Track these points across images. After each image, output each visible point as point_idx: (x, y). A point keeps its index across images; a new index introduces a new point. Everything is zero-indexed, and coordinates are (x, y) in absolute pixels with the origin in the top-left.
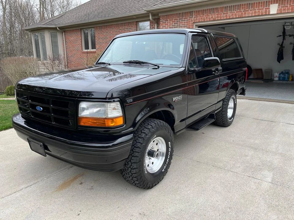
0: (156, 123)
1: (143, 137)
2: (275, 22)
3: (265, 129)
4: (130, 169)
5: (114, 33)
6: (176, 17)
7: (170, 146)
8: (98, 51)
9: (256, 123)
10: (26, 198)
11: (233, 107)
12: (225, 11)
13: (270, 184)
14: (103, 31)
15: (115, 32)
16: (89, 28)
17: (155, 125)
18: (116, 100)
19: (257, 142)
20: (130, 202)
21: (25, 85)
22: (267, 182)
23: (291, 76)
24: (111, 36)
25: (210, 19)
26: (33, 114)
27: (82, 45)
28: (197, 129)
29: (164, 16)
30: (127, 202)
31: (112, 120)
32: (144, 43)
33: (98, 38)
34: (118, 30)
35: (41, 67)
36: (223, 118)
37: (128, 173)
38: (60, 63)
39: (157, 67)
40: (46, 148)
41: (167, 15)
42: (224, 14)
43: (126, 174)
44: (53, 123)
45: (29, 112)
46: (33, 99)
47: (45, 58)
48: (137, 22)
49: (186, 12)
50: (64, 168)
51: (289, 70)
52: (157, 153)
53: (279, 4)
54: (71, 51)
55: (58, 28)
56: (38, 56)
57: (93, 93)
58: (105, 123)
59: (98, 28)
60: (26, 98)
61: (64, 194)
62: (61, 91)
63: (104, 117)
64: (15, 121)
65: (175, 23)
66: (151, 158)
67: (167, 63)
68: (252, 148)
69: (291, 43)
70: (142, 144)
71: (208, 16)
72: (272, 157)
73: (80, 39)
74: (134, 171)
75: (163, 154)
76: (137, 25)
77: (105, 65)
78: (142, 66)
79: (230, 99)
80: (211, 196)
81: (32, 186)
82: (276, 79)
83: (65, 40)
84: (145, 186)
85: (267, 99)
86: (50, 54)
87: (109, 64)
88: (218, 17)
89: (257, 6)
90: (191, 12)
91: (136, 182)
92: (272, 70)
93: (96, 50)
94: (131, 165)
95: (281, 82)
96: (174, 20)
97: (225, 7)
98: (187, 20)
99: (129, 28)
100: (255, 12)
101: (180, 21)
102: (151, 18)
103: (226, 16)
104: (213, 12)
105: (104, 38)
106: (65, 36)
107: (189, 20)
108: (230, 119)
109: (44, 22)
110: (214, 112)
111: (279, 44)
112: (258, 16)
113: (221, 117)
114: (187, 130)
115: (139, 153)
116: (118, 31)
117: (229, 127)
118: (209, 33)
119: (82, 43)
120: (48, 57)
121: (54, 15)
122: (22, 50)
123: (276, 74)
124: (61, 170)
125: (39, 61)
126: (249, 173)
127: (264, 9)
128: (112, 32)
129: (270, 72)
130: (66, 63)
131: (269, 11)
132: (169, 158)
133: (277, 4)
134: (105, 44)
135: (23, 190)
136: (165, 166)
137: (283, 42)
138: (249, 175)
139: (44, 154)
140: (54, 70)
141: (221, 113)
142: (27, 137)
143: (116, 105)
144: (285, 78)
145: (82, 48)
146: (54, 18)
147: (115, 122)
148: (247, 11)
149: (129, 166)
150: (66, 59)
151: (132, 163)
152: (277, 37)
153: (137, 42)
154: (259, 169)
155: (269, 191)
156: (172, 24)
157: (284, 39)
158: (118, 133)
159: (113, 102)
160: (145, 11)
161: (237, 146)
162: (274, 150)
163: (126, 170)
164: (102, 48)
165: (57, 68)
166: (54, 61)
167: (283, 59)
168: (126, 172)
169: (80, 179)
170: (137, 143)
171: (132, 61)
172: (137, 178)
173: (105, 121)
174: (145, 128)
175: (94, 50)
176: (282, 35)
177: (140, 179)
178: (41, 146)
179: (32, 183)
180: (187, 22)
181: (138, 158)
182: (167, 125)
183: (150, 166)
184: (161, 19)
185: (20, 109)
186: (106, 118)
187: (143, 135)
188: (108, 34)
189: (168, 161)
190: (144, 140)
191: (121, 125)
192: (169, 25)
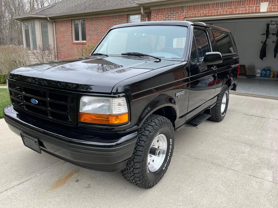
0: (159, 119)
1: (147, 135)
2: (264, 20)
3: (257, 125)
4: (132, 169)
5: (104, 25)
6: (167, 11)
7: (171, 143)
8: (88, 42)
9: (246, 119)
10: (19, 197)
11: (225, 102)
12: (216, 8)
13: (272, 183)
14: (94, 23)
15: (106, 24)
16: (80, 19)
17: (158, 122)
18: (121, 95)
19: (251, 138)
20: (131, 203)
21: (17, 75)
22: (268, 181)
23: (272, 73)
24: (101, 28)
25: (200, 14)
26: (27, 106)
27: (72, 36)
28: (195, 125)
29: (155, 10)
30: (128, 203)
31: (116, 116)
32: (144, 35)
33: (89, 29)
34: (109, 22)
35: (31, 57)
36: (217, 113)
37: (130, 172)
38: (50, 53)
39: (159, 60)
40: (41, 144)
41: (158, 9)
42: (215, 10)
43: (128, 173)
44: (49, 117)
45: (22, 105)
46: (27, 90)
47: (35, 47)
48: (128, 15)
49: (177, 7)
50: (58, 163)
51: (271, 67)
52: (159, 151)
53: (270, 2)
54: (61, 41)
55: (48, 18)
56: (28, 45)
57: (91, 87)
58: (109, 120)
59: (89, 19)
60: (19, 90)
61: (59, 192)
62: (56, 82)
63: (108, 114)
64: (7, 114)
65: (166, 18)
66: (152, 155)
67: (168, 56)
68: (247, 144)
69: (273, 42)
70: (145, 142)
71: (199, 11)
72: (268, 154)
73: (70, 30)
74: (137, 171)
75: (164, 151)
76: (127, 18)
77: (102, 56)
78: (143, 59)
79: (224, 94)
80: (215, 197)
81: (24, 183)
82: (258, 75)
83: (56, 31)
84: (147, 185)
85: (253, 95)
86: (40, 44)
87: (107, 56)
88: (209, 13)
89: (247, 3)
90: (182, 7)
91: (138, 182)
92: (254, 67)
93: (87, 41)
94: (134, 165)
95: (263, 78)
96: (166, 14)
97: (216, 3)
98: (178, 15)
99: (120, 21)
100: (246, 10)
101: (171, 16)
102: (142, 11)
103: (217, 12)
104: (204, 7)
105: (94, 30)
106: (55, 26)
107: (181, 15)
108: (223, 114)
109: (35, 12)
110: (210, 107)
111: (262, 42)
112: (249, 13)
113: (215, 112)
114: (186, 126)
115: (142, 152)
116: (109, 24)
117: (221, 122)
118: (208, 28)
119: (72, 34)
120: (38, 47)
121: (43, 6)
122: (11, 39)
123: (259, 71)
124: (55, 165)
125: (29, 50)
126: (249, 171)
127: (255, 7)
128: (103, 24)
129: (253, 68)
130: (56, 54)
131: (259, 10)
132: (169, 155)
133: (268, 3)
134: (96, 36)
135: (15, 188)
136: (166, 164)
137: (266, 40)
138: (250, 174)
139: (39, 150)
140: (44, 60)
141: (215, 108)
142: (20, 132)
143: (122, 101)
144: (267, 74)
145: (72, 39)
146: (45, 8)
147: (120, 120)
148: (238, 8)
149: (131, 165)
150: (56, 49)
151: (134, 163)
152: (261, 35)
153: (135, 34)
154: (258, 166)
155: (272, 192)
156: (163, 18)
157: (267, 37)
158: (122, 131)
159: (118, 97)
160: (137, 4)
161: (232, 142)
162: (269, 147)
163: (127, 169)
164: (92, 40)
165: (47, 58)
166: (44, 51)
167: (265, 56)
168: (128, 172)
169: (75, 175)
170: (141, 141)
171: (131, 53)
172: (140, 178)
173: (109, 118)
174: (148, 125)
175: (85, 41)
176: (265, 33)
177: (143, 178)
178: (35, 142)
179: (24, 180)
180: (178, 17)
181: (141, 158)
182: (169, 121)
183: (150, 163)
184: (152, 13)
185: (13, 100)
186: (110, 115)
187: (147, 133)
188: (98, 26)
189: (168, 158)
190: (148, 137)
191: (126, 122)
192: (160, 19)
